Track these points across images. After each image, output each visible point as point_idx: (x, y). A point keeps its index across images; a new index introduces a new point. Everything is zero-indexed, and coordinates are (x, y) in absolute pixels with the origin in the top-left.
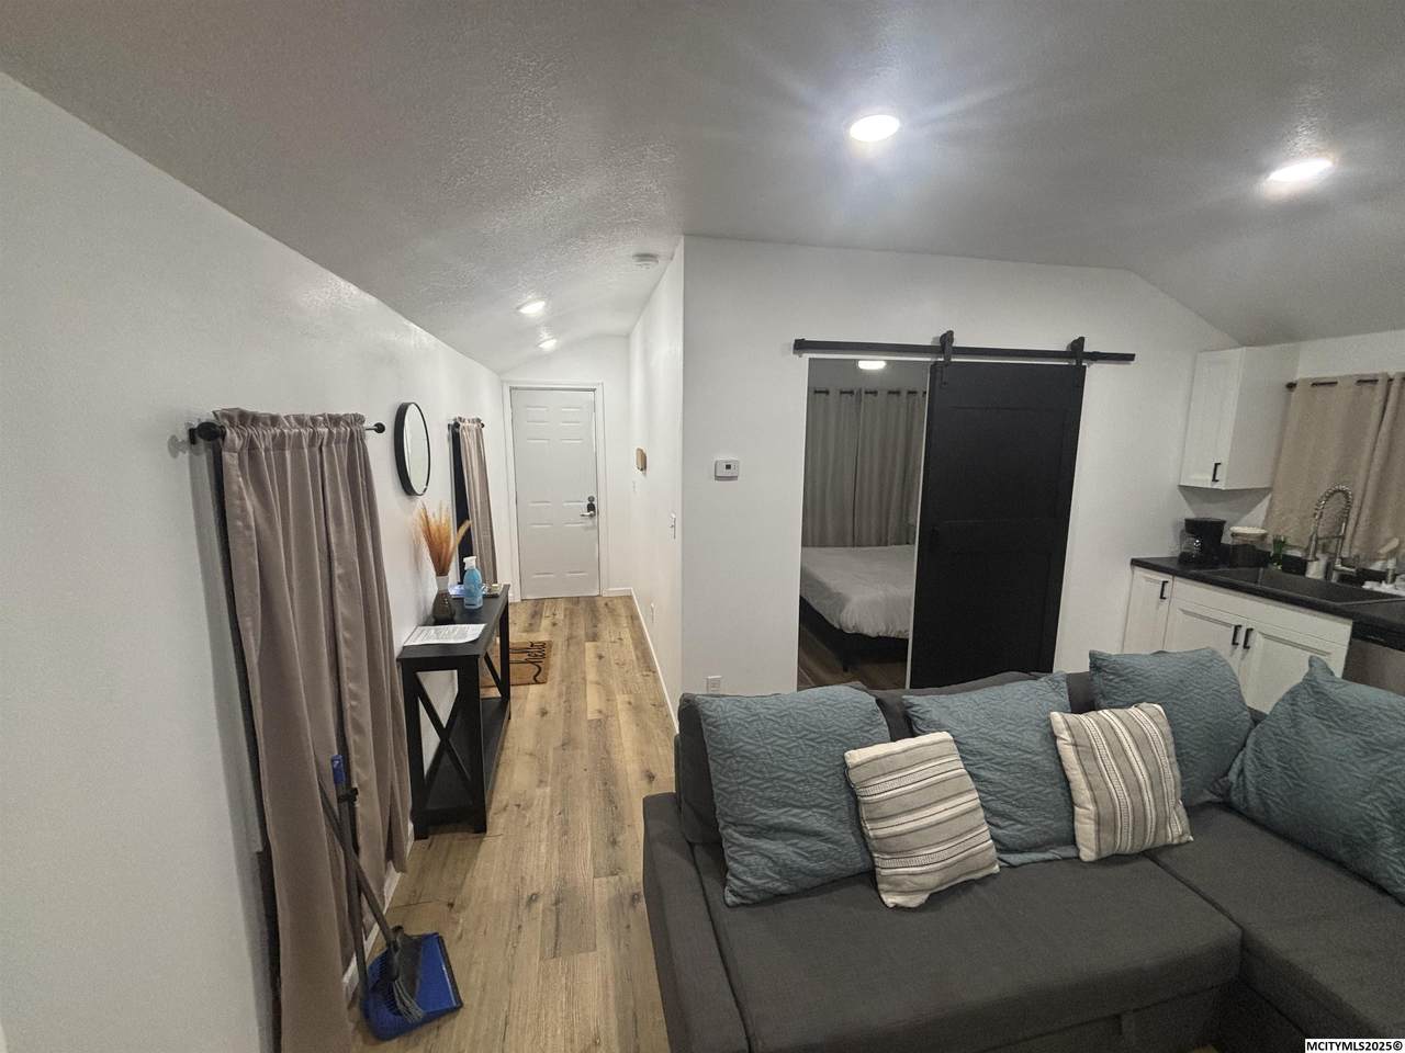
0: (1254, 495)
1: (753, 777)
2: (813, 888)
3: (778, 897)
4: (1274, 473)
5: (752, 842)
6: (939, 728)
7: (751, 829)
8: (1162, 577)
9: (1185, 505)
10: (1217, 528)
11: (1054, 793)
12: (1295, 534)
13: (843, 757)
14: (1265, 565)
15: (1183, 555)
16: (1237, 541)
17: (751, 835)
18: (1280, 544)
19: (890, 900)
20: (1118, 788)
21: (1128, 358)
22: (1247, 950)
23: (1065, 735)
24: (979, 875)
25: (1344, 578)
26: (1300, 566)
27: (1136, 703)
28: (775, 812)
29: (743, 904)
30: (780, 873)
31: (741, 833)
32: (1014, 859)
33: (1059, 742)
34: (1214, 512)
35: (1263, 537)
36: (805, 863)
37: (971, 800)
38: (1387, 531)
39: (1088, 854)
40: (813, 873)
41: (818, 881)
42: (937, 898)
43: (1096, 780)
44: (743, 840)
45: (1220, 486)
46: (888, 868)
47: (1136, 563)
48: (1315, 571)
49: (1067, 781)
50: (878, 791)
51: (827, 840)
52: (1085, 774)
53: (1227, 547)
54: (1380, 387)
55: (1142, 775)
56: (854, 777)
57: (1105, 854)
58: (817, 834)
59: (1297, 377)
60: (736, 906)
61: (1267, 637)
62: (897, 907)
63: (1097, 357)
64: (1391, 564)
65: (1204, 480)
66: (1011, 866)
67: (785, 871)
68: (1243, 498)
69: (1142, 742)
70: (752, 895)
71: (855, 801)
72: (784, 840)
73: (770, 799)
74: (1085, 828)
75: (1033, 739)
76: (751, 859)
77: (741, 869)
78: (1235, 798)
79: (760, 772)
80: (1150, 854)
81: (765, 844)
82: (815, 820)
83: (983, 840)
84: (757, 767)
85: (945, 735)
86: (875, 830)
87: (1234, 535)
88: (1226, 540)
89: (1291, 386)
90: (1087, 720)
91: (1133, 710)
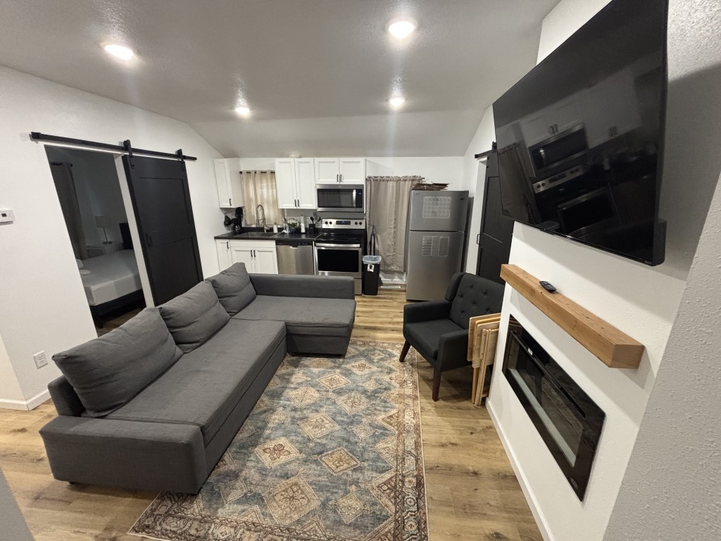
4: (244, 202)
8: (226, 241)
9: (223, 215)
21: (194, 159)
22: (287, 325)
45: (232, 207)
47: (216, 238)
59: (242, 170)
61: (258, 251)
63: (187, 158)
65: (228, 206)
89: (241, 173)
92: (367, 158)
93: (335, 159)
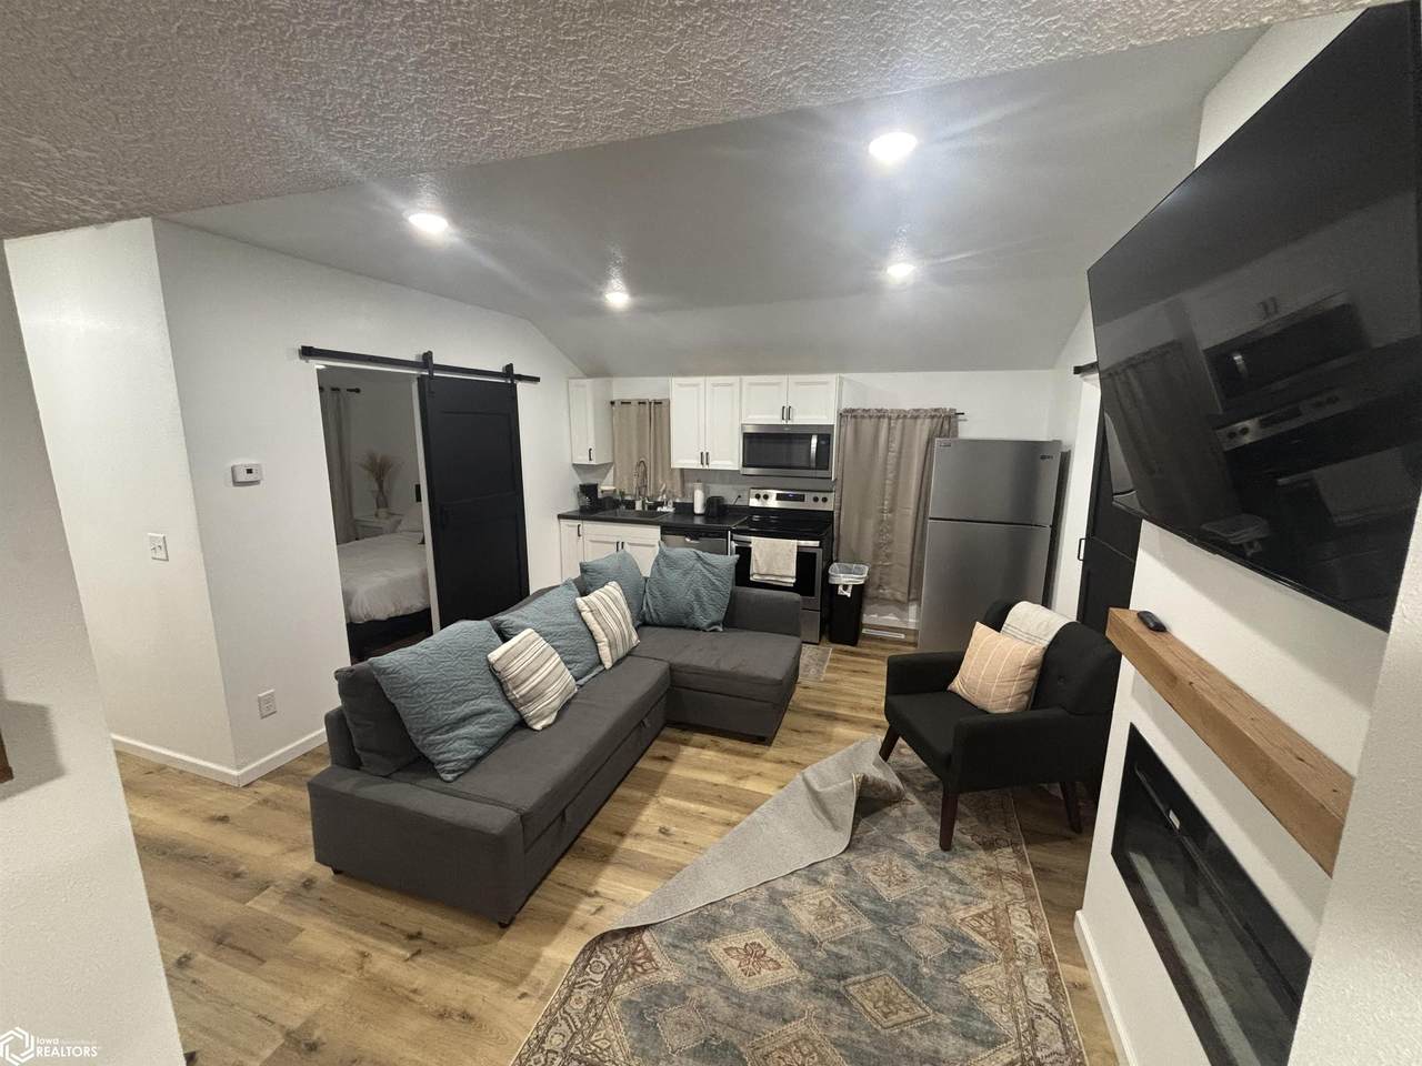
0: (604, 467)
1: (437, 694)
2: (494, 746)
3: (479, 759)
4: (614, 456)
5: (451, 735)
6: (523, 628)
7: (447, 728)
8: (577, 523)
9: (576, 476)
10: (595, 487)
11: (587, 641)
12: (629, 487)
13: (487, 660)
14: (618, 507)
15: (582, 507)
16: (605, 495)
17: (447, 732)
18: (622, 494)
19: (538, 727)
20: (615, 627)
21: (536, 380)
22: (672, 669)
23: (586, 608)
24: (571, 696)
25: (650, 507)
26: (631, 505)
27: (606, 583)
28: (458, 710)
29: (459, 776)
30: (476, 744)
31: (440, 735)
32: (581, 682)
33: (583, 614)
34: (591, 480)
35: (615, 491)
36: (488, 730)
37: (557, 658)
38: (660, 482)
39: (608, 665)
40: (492, 736)
41: (497, 739)
42: (562, 711)
43: (604, 625)
44: (445, 737)
45: (593, 463)
46: (530, 711)
47: (561, 517)
48: (638, 506)
49: (591, 632)
50: (515, 668)
51: (495, 712)
52: (599, 624)
53: (601, 500)
54: (647, 405)
55: (619, 616)
56: (498, 668)
57: (615, 660)
58: (488, 711)
59: (614, 399)
60: (456, 779)
61: (630, 544)
62: (544, 728)
63: (521, 378)
64: (665, 497)
65: (585, 461)
66: (581, 686)
67: (478, 741)
68: (602, 469)
69: (615, 600)
70: (464, 766)
71: (501, 684)
72: (470, 724)
73: (454, 702)
74: (605, 652)
75: (571, 617)
76: (456, 745)
77: (450, 755)
78: (648, 618)
79: (442, 688)
80: (629, 654)
81: (462, 732)
82: (484, 703)
83: (568, 676)
84: (439, 685)
85: (529, 630)
86: (516, 694)
87: (602, 492)
88: (600, 496)
89: (612, 403)
90: (591, 597)
91: (606, 587)
92: (842, 375)
93: (782, 378)
